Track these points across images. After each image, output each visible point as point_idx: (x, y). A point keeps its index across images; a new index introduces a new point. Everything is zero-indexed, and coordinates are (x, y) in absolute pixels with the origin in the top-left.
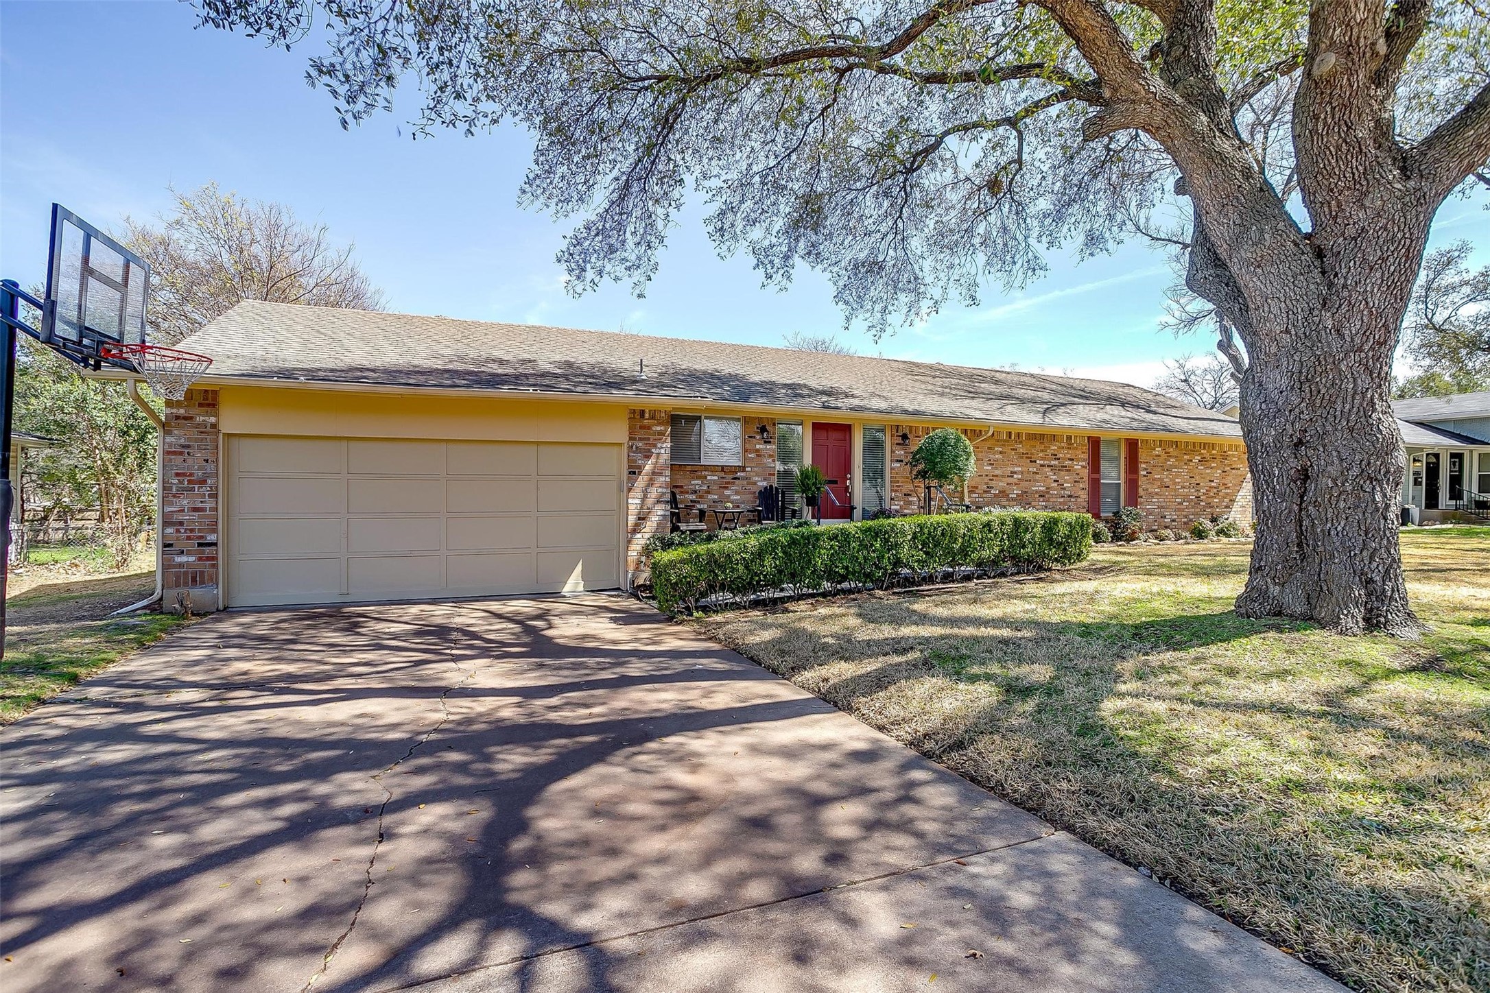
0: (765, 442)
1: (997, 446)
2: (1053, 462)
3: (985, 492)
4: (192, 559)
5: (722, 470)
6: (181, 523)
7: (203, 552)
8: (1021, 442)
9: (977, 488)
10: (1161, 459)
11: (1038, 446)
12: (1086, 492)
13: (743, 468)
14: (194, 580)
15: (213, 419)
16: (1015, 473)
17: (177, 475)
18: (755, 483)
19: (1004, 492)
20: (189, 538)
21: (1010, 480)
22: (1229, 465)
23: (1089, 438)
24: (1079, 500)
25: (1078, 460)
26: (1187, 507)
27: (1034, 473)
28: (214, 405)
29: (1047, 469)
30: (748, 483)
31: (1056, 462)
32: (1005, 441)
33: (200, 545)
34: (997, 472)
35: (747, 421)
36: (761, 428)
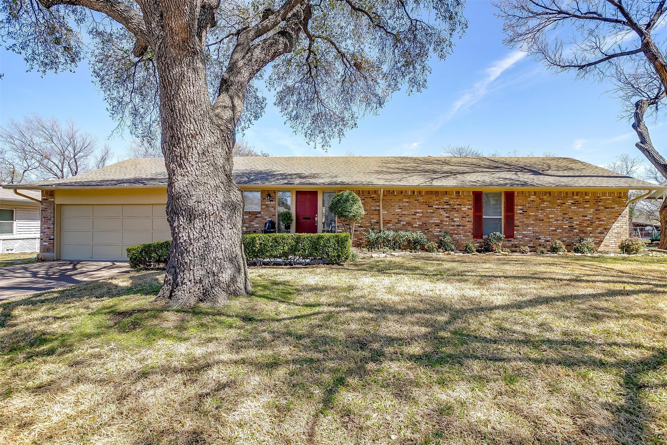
0: (270, 201)
1: (405, 198)
2: (445, 207)
3: (397, 223)
4: (47, 244)
5: (249, 213)
6: (45, 233)
7: (50, 242)
8: (422, 196)
9: (391, 221)
10: (535, 203)
11: (434, 197)
12: (471, 223)
13: (260, 213)
14: (48, 250)
15: (53, 200)
16: (418, 213)
17: (44, 217)
18: (265, 219)
19: (410, 223)
20: (46, 237)
21: (414, 217)
22: (602, 206)
23: (474, 192)
24: (465, 228)
25: (465, 205)
26: (561, 233)
27: (431, 213)
28: (53, 195)
29: (441, 210)
30: (262, 219)
31: (448, 207)
32: (410, 196)
33: (49, 239)
34: (404, 213)
35: (263, 192)
36: (268, 195)
